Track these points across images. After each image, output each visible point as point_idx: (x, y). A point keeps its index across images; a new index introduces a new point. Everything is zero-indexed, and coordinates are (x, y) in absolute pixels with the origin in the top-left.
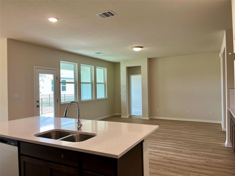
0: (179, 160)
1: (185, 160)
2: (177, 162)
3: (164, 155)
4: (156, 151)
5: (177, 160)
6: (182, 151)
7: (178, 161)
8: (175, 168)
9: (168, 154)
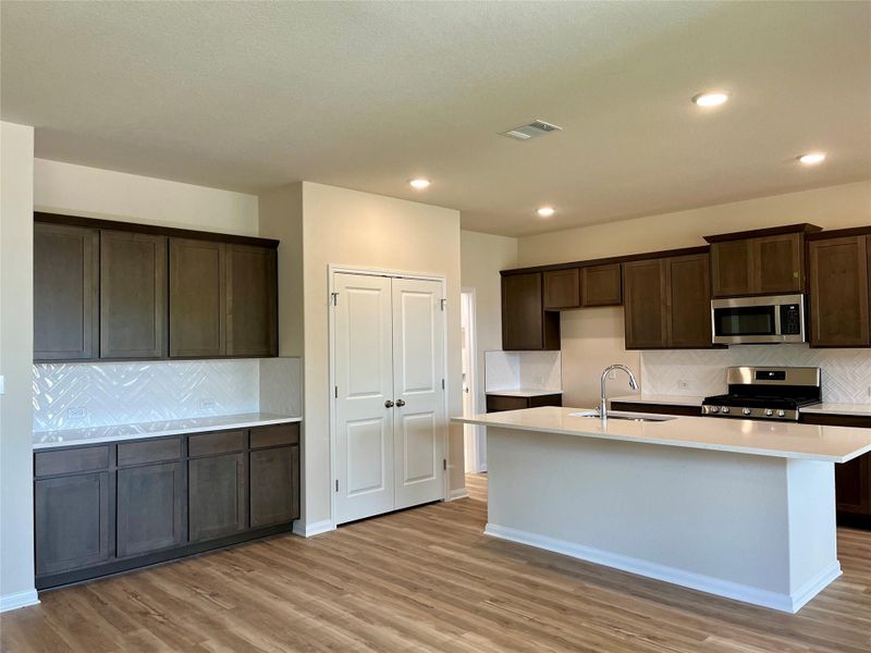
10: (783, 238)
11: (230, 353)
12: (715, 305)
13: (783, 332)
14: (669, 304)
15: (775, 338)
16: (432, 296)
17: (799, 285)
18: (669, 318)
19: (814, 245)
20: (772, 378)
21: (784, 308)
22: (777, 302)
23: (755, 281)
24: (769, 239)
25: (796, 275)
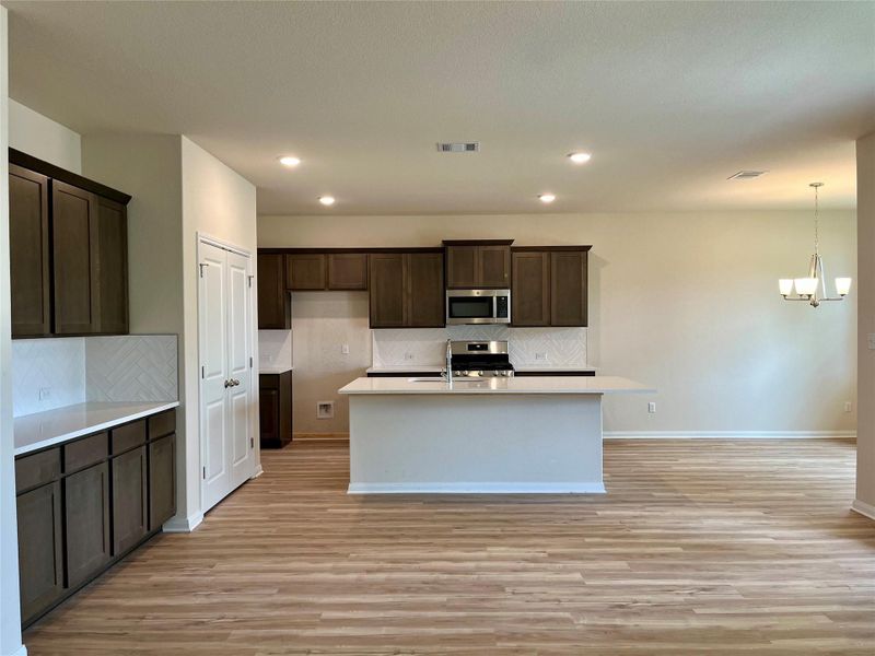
0: (296, 558)
1: (280, 559)
2: (305, 550)
3: (344, 564)
4: (381, 576)
5: (303, 558)
6: (281, 591)
7: (302, 554)
8: (313, 538)
9: (335, 571)
10: (498, 248)
11: (99, 330)
12: (449, 294)
13: (498, 316)
14: (410, 291)
15: (490, 320)
16: (244, 272)
17: (508, 284)
18: (410, 302)
19: (516, 254)
20: (478, 349)
21: (499, 298)
22: (495, 294)
23: (479, 277)
24: (489, 248)
25: (506, 275)
